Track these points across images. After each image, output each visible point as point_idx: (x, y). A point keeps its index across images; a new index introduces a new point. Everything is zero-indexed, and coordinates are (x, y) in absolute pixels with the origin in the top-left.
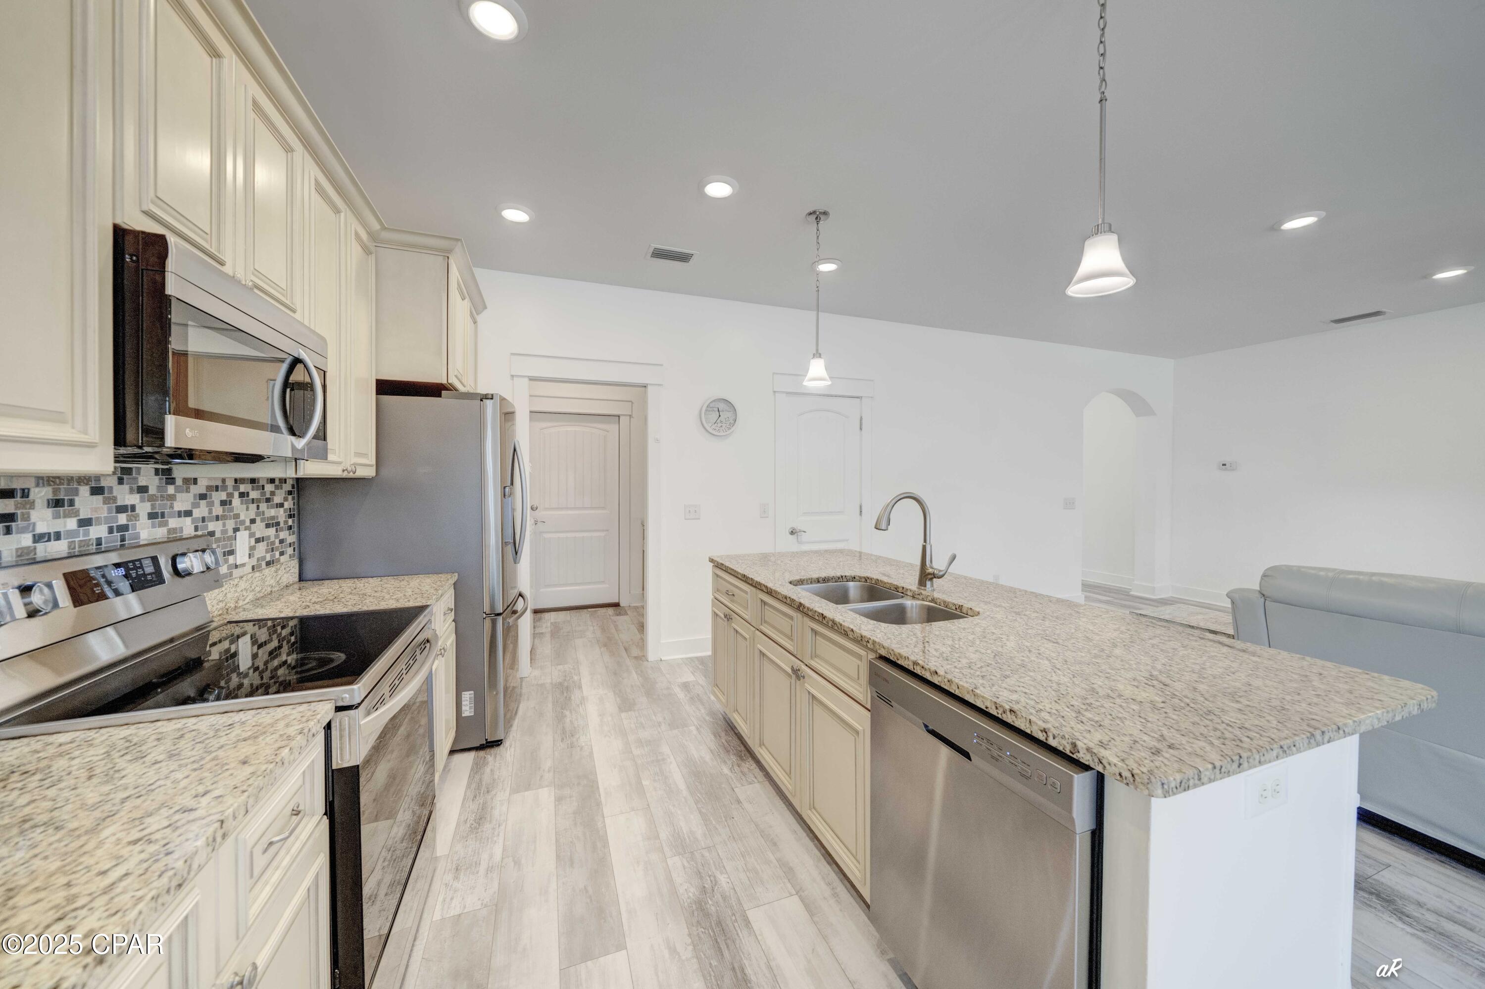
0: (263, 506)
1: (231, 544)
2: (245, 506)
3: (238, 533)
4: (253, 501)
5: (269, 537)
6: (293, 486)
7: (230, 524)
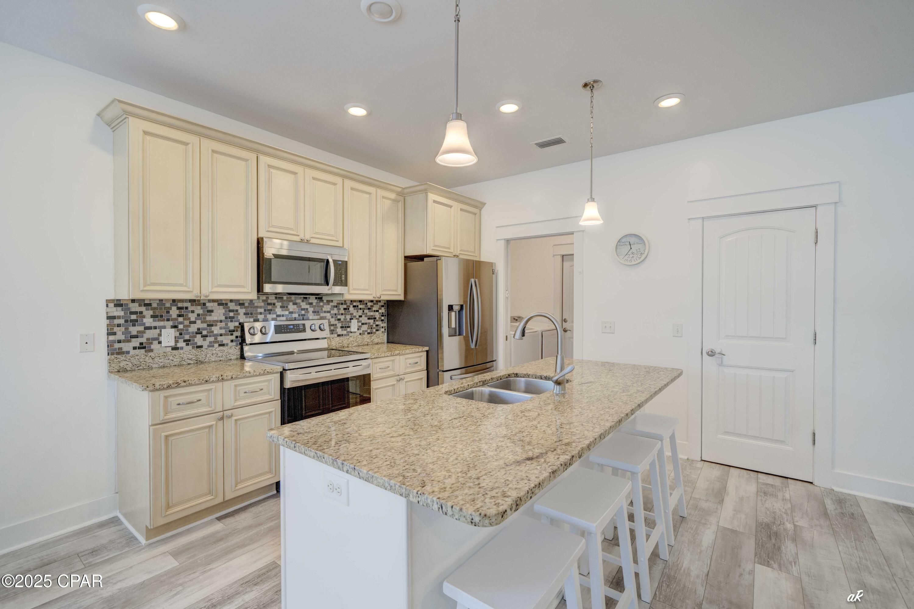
0: (366, 311)
1: (349, 324)
2: (356, 311)
3: (352, 320)
4: (361, 309)
5: (369, 323)
6: (385, 304)
7: (348, 317)
